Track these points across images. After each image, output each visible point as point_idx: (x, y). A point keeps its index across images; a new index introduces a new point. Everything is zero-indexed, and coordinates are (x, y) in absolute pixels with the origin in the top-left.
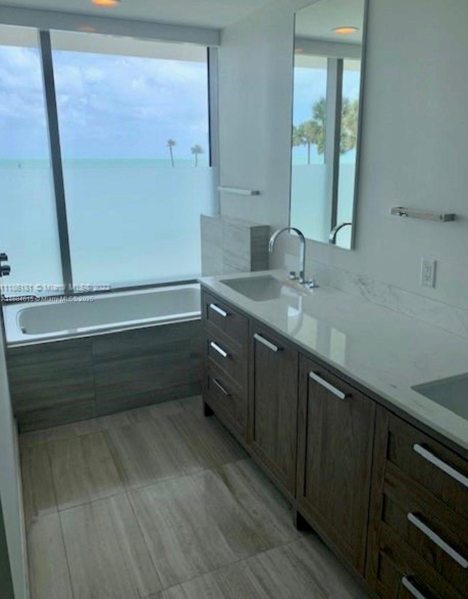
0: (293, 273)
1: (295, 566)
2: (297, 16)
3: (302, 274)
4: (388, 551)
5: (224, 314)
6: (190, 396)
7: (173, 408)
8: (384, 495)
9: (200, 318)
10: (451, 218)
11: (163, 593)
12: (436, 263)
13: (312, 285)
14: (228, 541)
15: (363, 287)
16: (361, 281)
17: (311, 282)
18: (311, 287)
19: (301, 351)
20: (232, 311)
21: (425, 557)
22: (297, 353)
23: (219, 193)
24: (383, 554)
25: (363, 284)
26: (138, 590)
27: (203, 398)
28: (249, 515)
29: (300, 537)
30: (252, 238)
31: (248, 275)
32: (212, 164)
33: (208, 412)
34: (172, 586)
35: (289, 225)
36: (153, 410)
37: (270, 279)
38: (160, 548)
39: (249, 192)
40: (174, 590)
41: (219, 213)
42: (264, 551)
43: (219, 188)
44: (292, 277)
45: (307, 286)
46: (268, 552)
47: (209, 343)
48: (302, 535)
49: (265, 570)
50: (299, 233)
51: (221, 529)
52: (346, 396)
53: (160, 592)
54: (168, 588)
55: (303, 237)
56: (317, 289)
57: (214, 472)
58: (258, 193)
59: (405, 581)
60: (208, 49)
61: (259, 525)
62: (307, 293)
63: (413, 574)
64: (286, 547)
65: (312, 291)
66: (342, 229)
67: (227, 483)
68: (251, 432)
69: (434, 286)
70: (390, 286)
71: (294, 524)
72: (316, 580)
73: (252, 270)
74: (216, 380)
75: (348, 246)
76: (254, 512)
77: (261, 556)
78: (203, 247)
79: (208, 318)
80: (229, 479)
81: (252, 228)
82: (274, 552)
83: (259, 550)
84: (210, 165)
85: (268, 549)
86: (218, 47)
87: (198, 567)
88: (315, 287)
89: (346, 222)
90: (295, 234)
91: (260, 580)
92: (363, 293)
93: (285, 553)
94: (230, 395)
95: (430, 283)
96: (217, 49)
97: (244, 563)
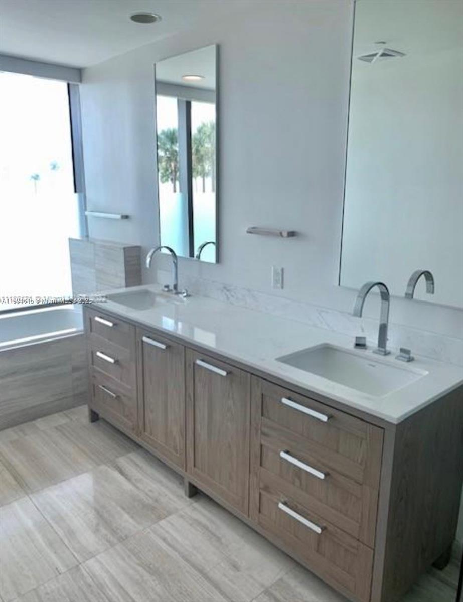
0: (167, 287)
1: (191, 525)
2: (157, 66)
3: (175, 287)
4: (266, 488)
5: (111, 324)
6: (74, 407)
7: (59, 420)
8: (261, 446)
9: (82, 333)
10: (292, 234)
11: (80, 566)
12: (283, 270)
13: (185, 295)
14: (132, 517)
15: (227, 293)
16: (226, 288)
17: (184, 293)
18: (185, 297)
19: (186, 345)
20: (117, 321)
21: (294, 483)
22: (183, 347)
23: (86, 217)
24: (263, 492)
25: (228, 291)
26: (57, 569)
27: (89, 406)
28: (147, 494)
29: (191, 504)
30: (126, 257)
31: (124, 290)
32: (77, 190)
33: (95, 417)
34: (87, 560)
35: (160, 244)
36: (40, 423)
37: (147, 293)
38: (71, 533)
39: (119, 217)
40: (91, 562)
41: (87, 236)
42: (164, 519)
43: (87, 213)
44: (166, 290)
45: (180, 296)
46: (167, 519)
47: (93, 354)
48: (193, 502)
49: (167, 532)
50: (171, 250)
51: (123, 509)
52: (227, 374)
53: (77, 566)
54: (84, 562)
55: (175, 254)
56: (189, 298)
57: (109, 467)
58: (127, 217)
59: (281, 506)
60: (68, 85)
61: (156, 501)
62: (182, 301)
63: (286, 499)
64: (181, 512)
65: (185, 299)
66: (206, 247)
67: (122, 472)
68: (141, 424)
69: (282, 288)
70: (249, 291)
71: (186, 495)
72: (210, 531)
73: (127, 286)
74: (104, 387)
75: (213, 260)
76: (151, 491)
77: (163, 523)
78: (72, 269)
79: (91, 331)
80: (123, 469)
81: (124, 249)
82: (173, 518)
83: (160, 518)
84: (75, 191)
85: (166, 516)
86: (79, 84)
87: (108, 541)
88: (188, 296)
89: (209, 241)
90: (167, 252)
91: (164, 540)
92: (228, 298)
93: (181, 516)
94: (118, 397)
95: (279, 285)
96: (78, 85)
97: (149, 530)
